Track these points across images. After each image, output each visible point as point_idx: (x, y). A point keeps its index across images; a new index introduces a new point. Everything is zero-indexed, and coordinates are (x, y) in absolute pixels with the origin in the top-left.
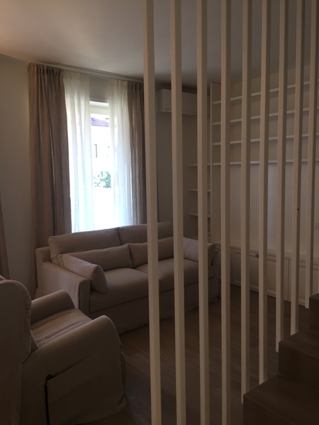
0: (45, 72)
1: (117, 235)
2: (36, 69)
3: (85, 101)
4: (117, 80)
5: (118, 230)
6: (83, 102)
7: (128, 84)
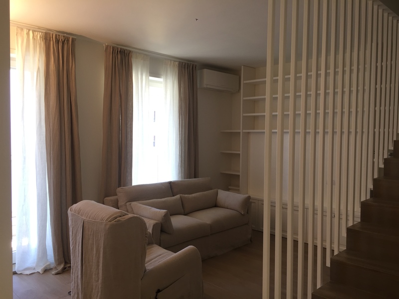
0: (119, 52)
1: (170, 188)
2: (112, 50)
3: (146, 77)
4: (171, 60)
5: (171, 184)
6: (144, 77)
7: (179, 64)
